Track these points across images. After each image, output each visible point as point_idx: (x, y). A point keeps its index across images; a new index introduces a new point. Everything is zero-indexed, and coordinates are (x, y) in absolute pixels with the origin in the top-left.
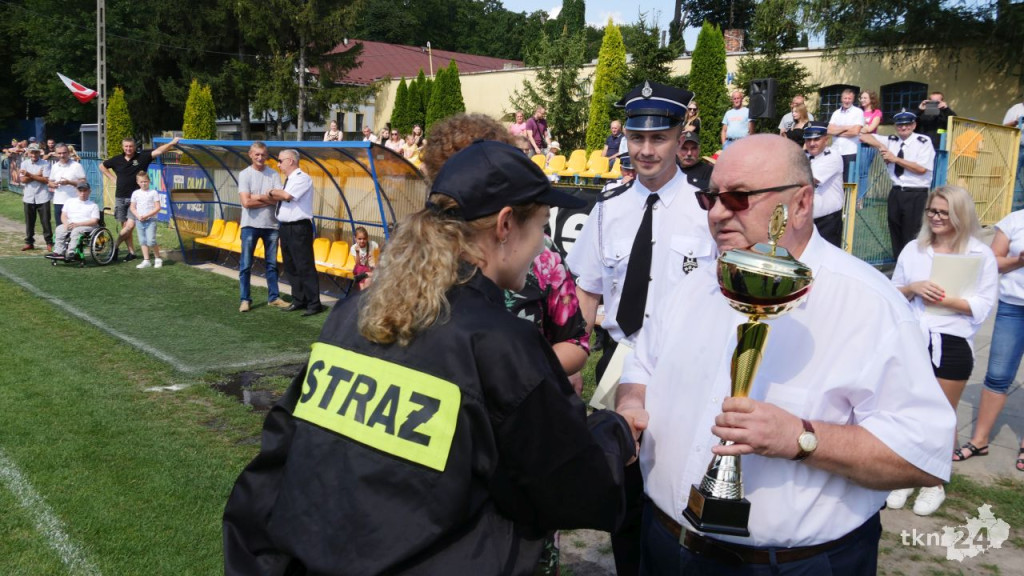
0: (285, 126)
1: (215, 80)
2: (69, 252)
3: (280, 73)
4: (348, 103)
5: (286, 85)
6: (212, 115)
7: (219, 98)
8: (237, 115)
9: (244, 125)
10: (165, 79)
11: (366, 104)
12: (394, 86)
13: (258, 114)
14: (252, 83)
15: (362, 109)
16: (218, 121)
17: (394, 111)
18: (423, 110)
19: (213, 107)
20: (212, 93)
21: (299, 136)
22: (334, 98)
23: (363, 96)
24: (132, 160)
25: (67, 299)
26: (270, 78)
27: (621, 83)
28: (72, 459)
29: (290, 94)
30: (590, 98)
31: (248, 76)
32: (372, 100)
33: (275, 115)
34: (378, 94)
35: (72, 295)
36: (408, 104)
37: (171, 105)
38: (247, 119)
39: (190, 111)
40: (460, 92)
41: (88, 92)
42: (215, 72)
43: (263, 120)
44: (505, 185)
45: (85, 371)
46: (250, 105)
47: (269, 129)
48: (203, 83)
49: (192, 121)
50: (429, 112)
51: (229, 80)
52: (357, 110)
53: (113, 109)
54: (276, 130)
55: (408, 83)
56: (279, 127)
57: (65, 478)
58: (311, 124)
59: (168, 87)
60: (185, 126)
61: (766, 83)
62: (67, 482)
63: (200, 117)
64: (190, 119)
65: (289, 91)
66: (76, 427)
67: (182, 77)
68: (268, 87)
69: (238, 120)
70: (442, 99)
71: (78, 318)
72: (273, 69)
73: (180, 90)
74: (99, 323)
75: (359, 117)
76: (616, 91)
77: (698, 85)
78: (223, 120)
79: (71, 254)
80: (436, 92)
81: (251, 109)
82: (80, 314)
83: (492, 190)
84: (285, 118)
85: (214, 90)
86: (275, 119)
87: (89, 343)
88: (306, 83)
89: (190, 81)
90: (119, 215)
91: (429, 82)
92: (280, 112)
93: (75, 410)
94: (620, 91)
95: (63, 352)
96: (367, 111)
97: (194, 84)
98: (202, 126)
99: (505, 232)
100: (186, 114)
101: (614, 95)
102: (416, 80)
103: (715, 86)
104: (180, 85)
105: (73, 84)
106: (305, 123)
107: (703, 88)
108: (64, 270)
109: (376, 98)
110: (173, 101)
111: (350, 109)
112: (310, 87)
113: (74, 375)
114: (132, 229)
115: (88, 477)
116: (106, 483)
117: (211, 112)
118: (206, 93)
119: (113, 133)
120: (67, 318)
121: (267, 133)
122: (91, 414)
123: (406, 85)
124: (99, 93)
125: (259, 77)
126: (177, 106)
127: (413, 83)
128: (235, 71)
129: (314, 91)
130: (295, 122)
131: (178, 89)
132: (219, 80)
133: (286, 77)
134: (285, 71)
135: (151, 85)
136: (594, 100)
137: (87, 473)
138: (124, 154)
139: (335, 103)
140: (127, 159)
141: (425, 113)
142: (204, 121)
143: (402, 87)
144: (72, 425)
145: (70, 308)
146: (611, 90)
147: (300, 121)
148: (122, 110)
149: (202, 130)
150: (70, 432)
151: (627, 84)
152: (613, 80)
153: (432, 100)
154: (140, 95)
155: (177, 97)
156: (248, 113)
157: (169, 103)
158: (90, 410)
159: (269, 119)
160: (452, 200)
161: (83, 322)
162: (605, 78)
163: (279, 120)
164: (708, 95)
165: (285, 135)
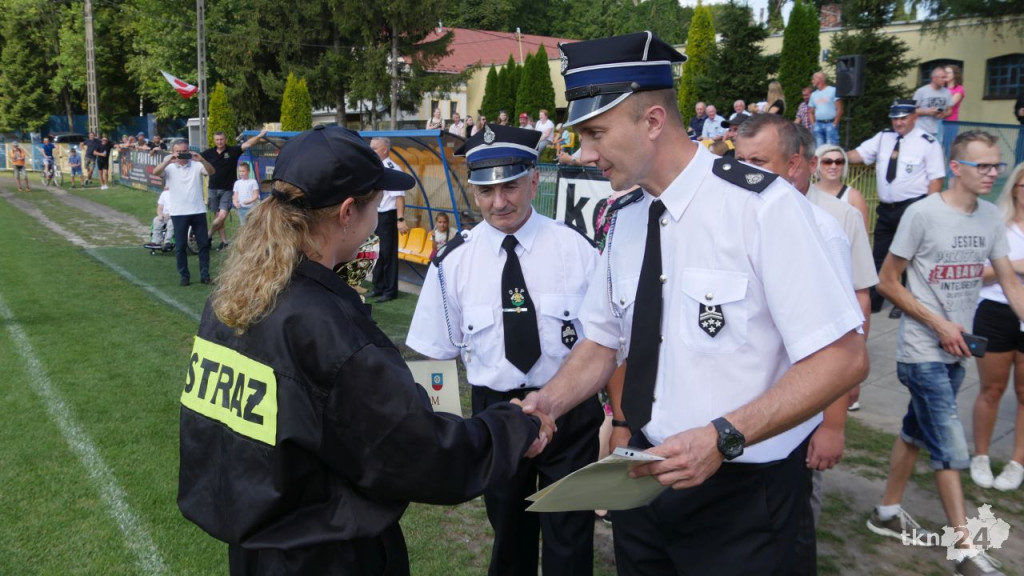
0: (379, 116)
1: (310, 72)
2: (166, 242)
3: (373, 63)
4: (439, 91)
5: (379, 75)
6: (308, 106)
7: (315, 90)
8: (333, 106)
9: (340, 115)
10: (265, 73)
11: (458, 92)
12: (486, 71)
13: (353, 105)
14: (347, 74)
15: (454, 96)
16: (316, 112)
17: (484, 98)
18: (513, 96)
19: (309, 99)
20: (308, 85)
21: (393, 125)
22: (426, 86)
23: (454, 84)
24: (223, 153)
25: (159, 287)
26: (364, 69)
27: (711, 63)
28: (142, 436)
29: (383, 84)
30: (680, 80)
31: (343, 67)
32: (463, 87)
33: (370, 105)
34: (469, 81)
35: (164, 283)
36: (499, 91)
37: (270, 98)
38: (342, 110)
39: (287, 104)
40: (549, 77)
41: (190, 88)
42: (311, 64)
43: (358, 110)
44: (349, 178)
45: (166, 354)
46: (346, 96)
47: (365, 119)
48: (300, 75)
49: (289, 114)
50: (519, 98)
51: (324, 71)
52: (448, 99)
53: (215, 104)
54: (370, 119)
55: (498, 69)
56: (374, 116)
57: (133, 453)
58: (404, 113)
59: (267, 81)
60: (282, 118)
61: (853, 60)
62: (134, 457)
63: (296, 109)
64: (287, 111)
65: (381, 81)
66: (150, 406)
67: (280, 71)
68: (361, 77)
69: (335, 111)
70: (531, 85)
71: (167, 304)
72: (366, 59)
73: (278, 83)
74: (186, 309)
75: (453, 105)
76: (705, 72)
77: (790, 63)
78: (321, 112)
79: (168, 244)
80: (525, 77)
81: (346, 100)
82: (170, 301)
83: (339, 183)
84: (379, 108)
85: (311, 82)
86: (370, 108)
87: (173, 327)
88: (399, 72)
89: (287, 74)
90: (212, 206)
91: (519, 67)
92: (375, 102)
93: (152, 391)
94: (709, 72)
95: (149, 336)
96: (460, 98)
97: (290, 77)
98: (298, 118)
99: (348, 218)
100: (283, 107)
101: (703, 76)
102: (506, 67)
103: (808, 64)
104: (279, 78)
105: (176, 81)
106: (398, 111)
107: (794, 67)
108: (161, 259)
109: (467, 85)
110: (272, 94)
111: (442, 97)
112: (402, 76)
113: (156, 358)
114: (224, 219)
115: (154, 452)
116: (168, 458)
117: (307, 104)
118: (303, 84)
119: (216, 126)
120: (157, 304)
121: (362, 122)
122: (165, 394)
123: (495, 72)
124: (199, 89)
125: (353, 67)
126: (277, 99)
127: (503, 69)
128: (330, 63)
129: (407, 80)
130: (388, 110)
131: (277, 82)
132: (314, 72)
133: (378, 67)
134: (378, 61)
135: (252, 79)
136: (683, 81)
137: (153, 449)
138: (216, 148)
139: (427, 91)
140: (219, 152)
141: (515, 99)
142: (300, 113)
143: (492, 73)
144: (147, 404)
145: (162, 295)
146: (701, 70)
147: (393, 111)
148: (223, 104)
149: (298, 122)
150: (144, 410)
151: (717, 63)
152: (702, 60)
153: (521, 86)
154: (242, 89)
155: (276, 90)
156: (343, 104)
157: (268, 96)
158: (165, 390)
159: (364, 109)
160: (298, 190)
161: (171, 307)
162: (695, 59)
163: (374, 109)
164: (800, 73)
165: (381, 124)
